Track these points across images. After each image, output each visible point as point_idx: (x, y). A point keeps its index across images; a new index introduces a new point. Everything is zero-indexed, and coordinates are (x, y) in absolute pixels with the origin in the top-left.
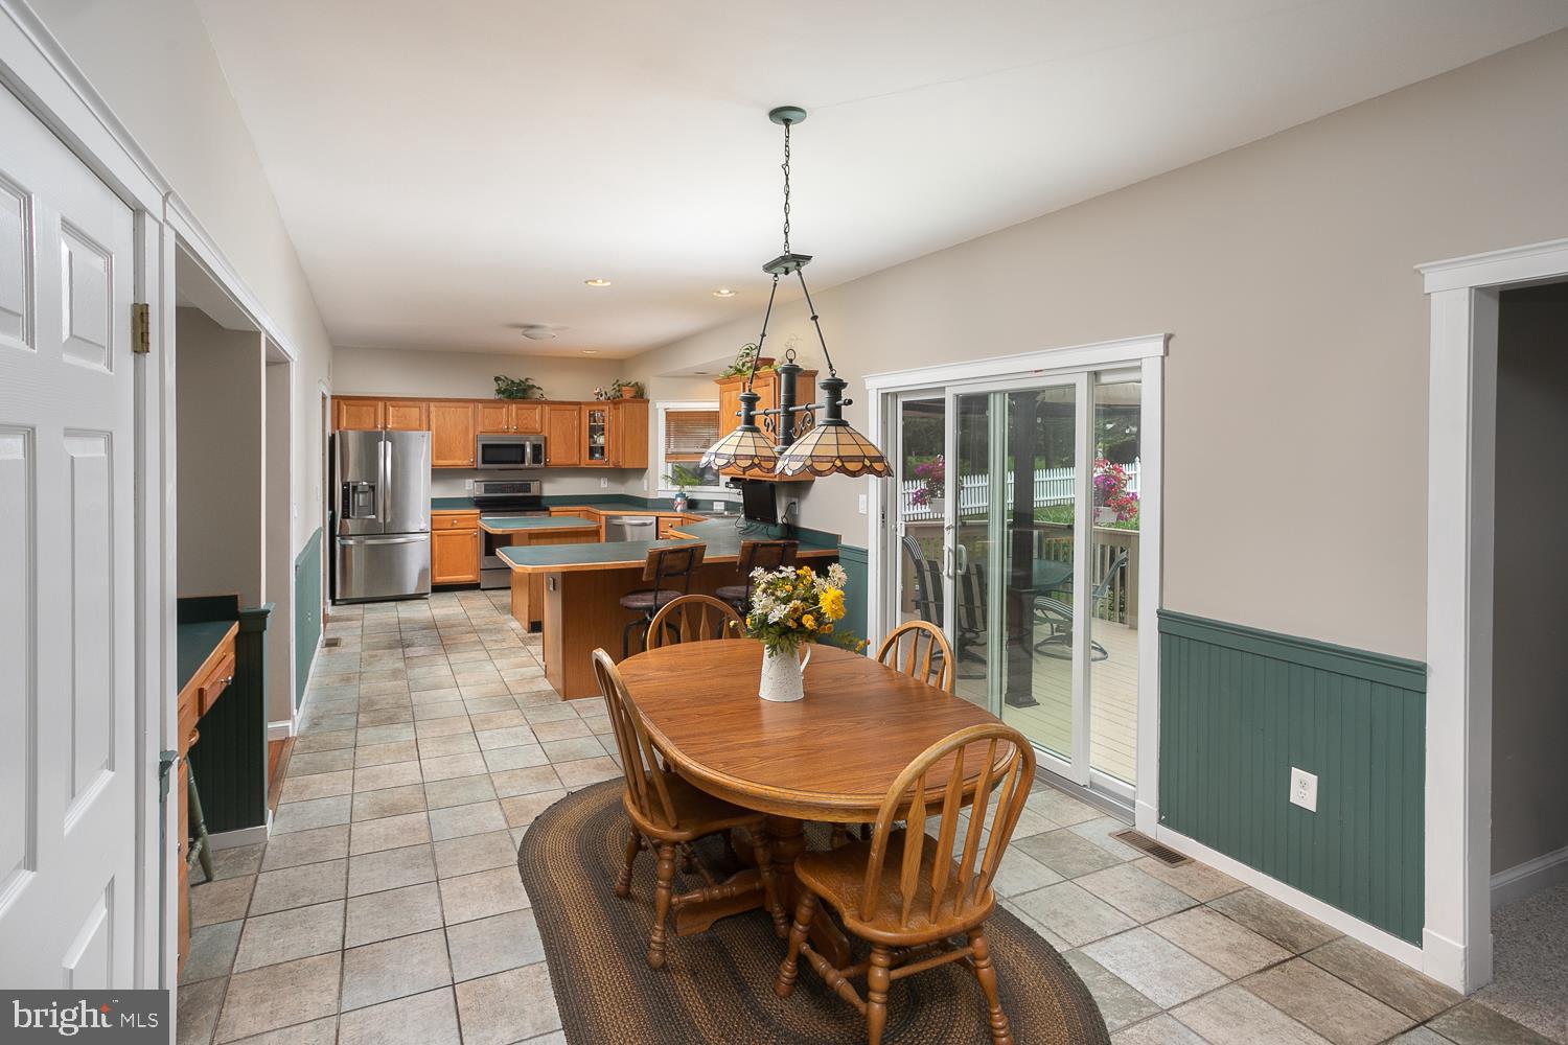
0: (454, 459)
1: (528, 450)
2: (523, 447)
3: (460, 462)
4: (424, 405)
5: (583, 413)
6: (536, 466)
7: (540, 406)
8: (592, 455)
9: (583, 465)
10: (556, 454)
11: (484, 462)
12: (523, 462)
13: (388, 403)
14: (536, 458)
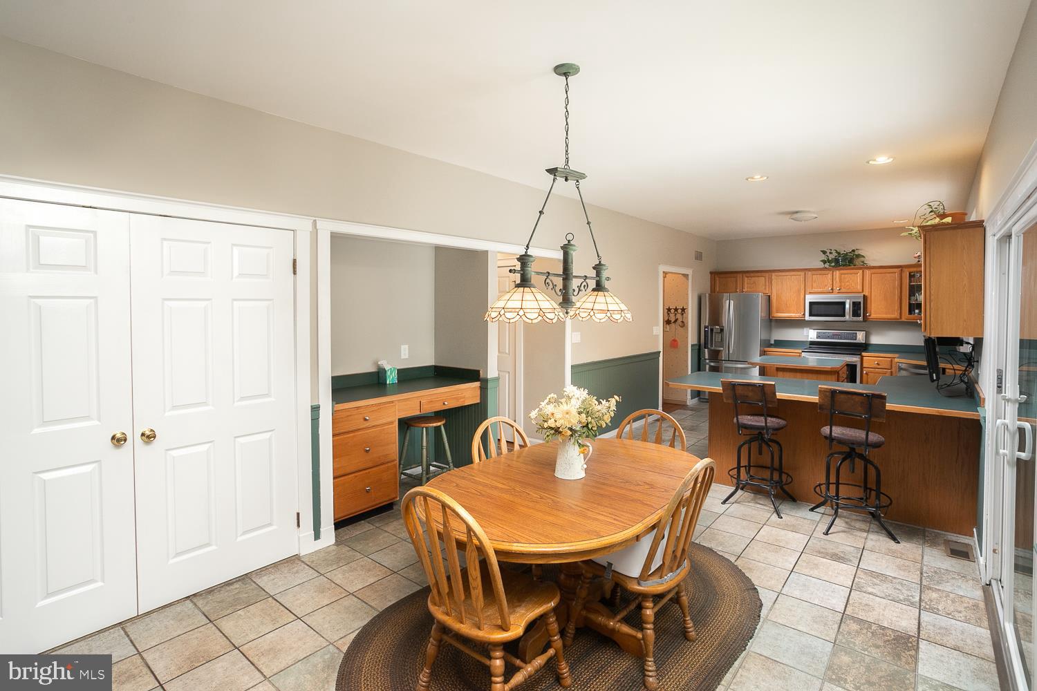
0: (789, 312)
1: (847, 306)
2: (843, 304)
3: (793, 315)
4: (767, 275)
5: (904, 275)
6: (855, 319)
7: (861, 271)
8: (911, 311)
9: (903, 320)
10: (877, 310)
11: (811, 315)
12: (844, 315)
13: (744, 275)
14: (855, 313)
